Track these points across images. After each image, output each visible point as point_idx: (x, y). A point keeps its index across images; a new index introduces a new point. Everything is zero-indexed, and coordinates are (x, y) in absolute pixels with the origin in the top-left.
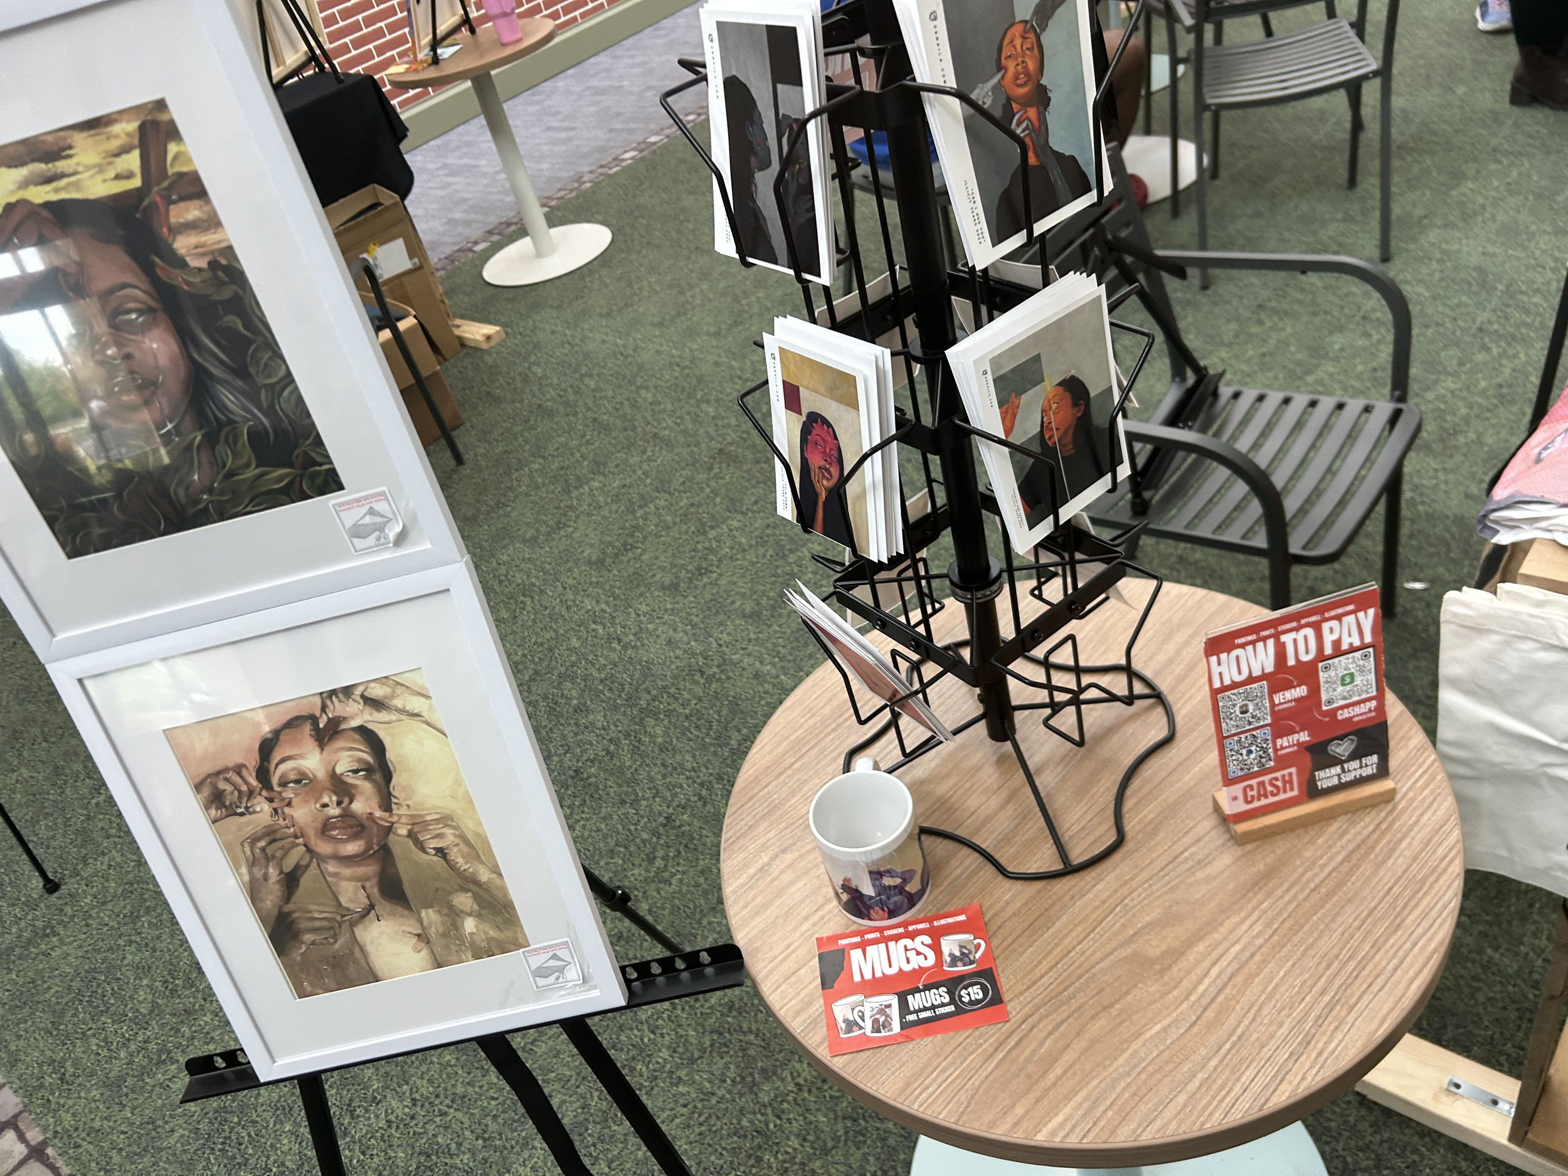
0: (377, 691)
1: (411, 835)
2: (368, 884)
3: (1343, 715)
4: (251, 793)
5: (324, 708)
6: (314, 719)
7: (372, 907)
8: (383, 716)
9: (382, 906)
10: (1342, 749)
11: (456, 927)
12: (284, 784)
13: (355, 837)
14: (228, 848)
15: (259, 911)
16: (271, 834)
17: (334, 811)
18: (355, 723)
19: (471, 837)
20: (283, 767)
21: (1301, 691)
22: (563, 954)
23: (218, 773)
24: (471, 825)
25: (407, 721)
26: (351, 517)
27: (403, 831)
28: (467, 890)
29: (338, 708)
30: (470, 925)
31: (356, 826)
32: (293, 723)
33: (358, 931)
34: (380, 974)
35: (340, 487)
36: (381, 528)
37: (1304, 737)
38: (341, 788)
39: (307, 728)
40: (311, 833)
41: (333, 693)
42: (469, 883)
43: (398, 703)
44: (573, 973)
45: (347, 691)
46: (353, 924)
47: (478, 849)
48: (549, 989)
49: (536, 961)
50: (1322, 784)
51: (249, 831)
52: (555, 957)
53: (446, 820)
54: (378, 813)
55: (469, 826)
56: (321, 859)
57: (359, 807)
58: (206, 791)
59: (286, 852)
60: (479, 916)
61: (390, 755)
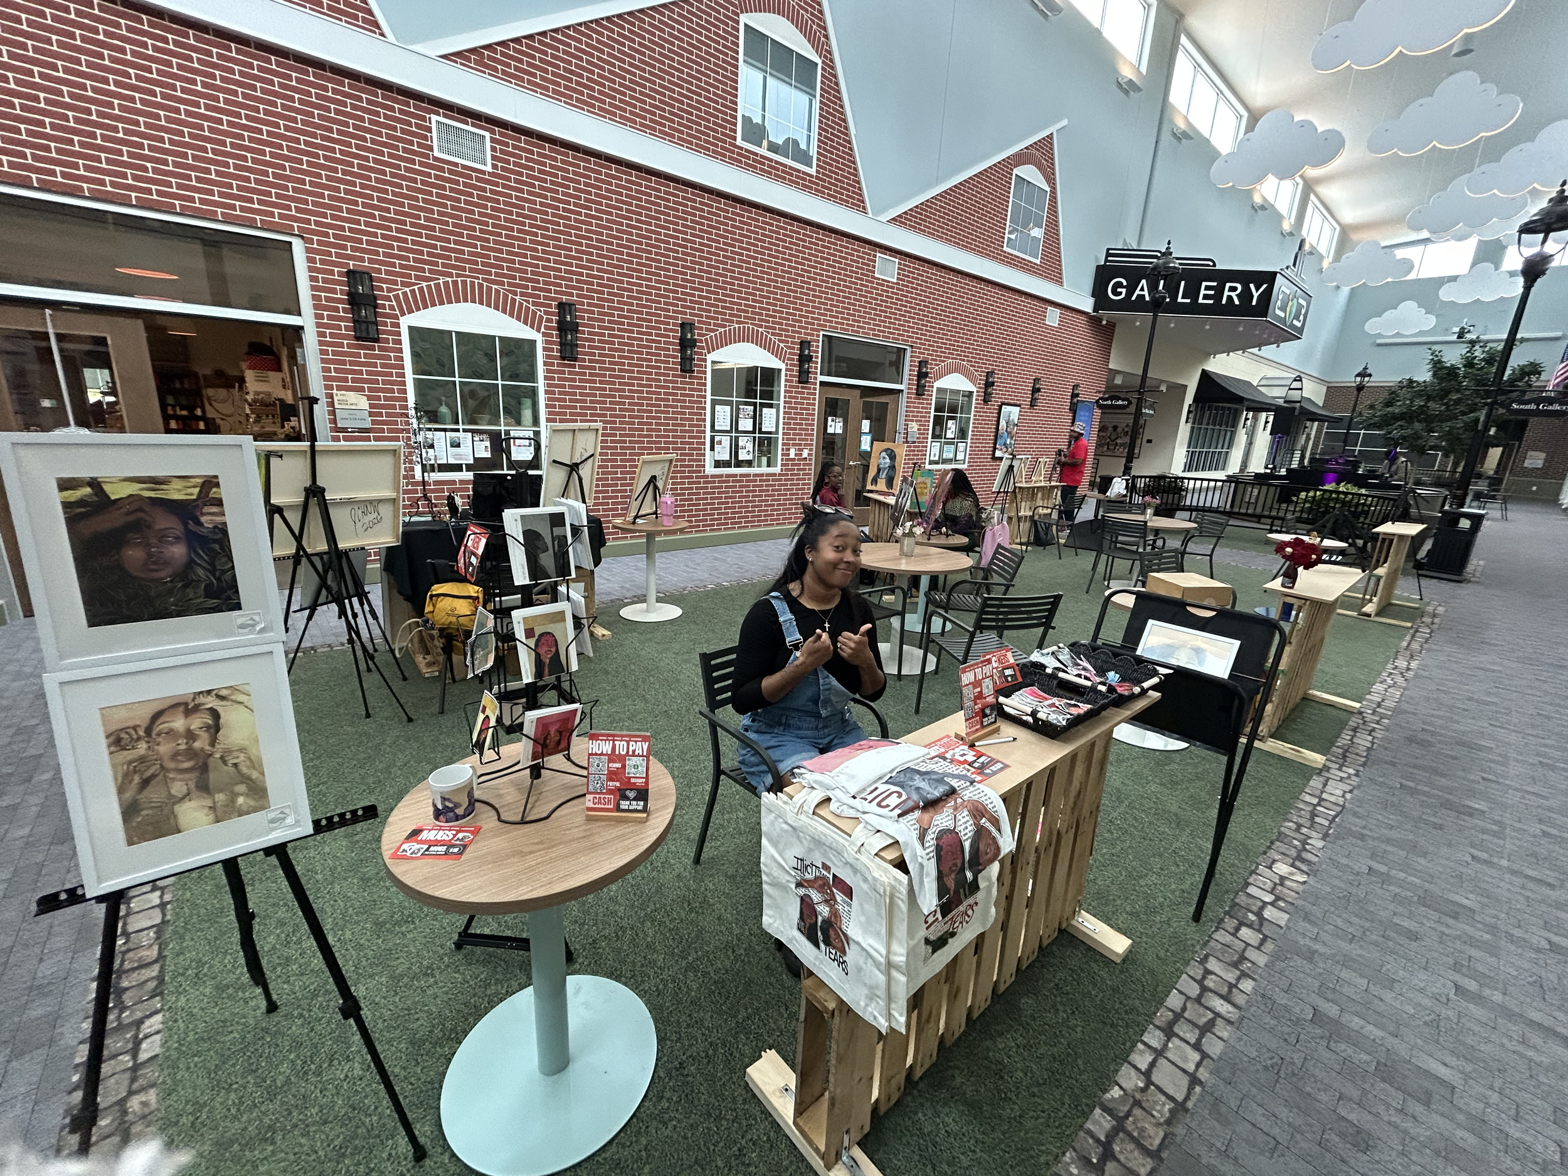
0: (224, 693)
1: (222, 758)
2: (190, 783)
3: (633, 780)
4: (139, 739)
5: (194, 699)
6: (186, 704)
7: (188, 794)
8: (224, 703)
9: (195, 793)
10: (632, 794)
11: (233, 801)
12: (159, 734)
13: (189, 760)
14: (114, 766)
15: (120, 799)
16: (142, 759)
17: (183, 747)
18: (208, 706)
19: (253, 758)
20: (161, 727)
21: (619, 765)
22: (287, 811)
23: (122, 730)
24: (254, 751)
25: (237, 706)
26: (240, 621)
27: (218, 756)
28: (242, 783)
29: (202, 699)
30: (240, 800)
31: (191, 753)
32: (174, 706)
33: (177, 808)
34: (182, 828)
35: (240, 609)
36: (253, 626)
37: (618, 784)
38: (190, 735)
39: (181, 709)
40: (165, 758)
41: (201, 692)
42: (246, 779)
43: (233, 697)
44: (290, 820)
45: (209, 692)
46: (174, 803)
47: (256, 764)
48: (275, 829)
49: (272, 815)
50: (622, 807)
51: (129, 758)
52: (282, 813)
53: (242, 750)
54: (207, 748)
55: (253, 752)
56: (167, 770)
57: (197, 745)
58: (112, 739)
59: (148, 768)
60: (247, 795)
61: (222, 721)
